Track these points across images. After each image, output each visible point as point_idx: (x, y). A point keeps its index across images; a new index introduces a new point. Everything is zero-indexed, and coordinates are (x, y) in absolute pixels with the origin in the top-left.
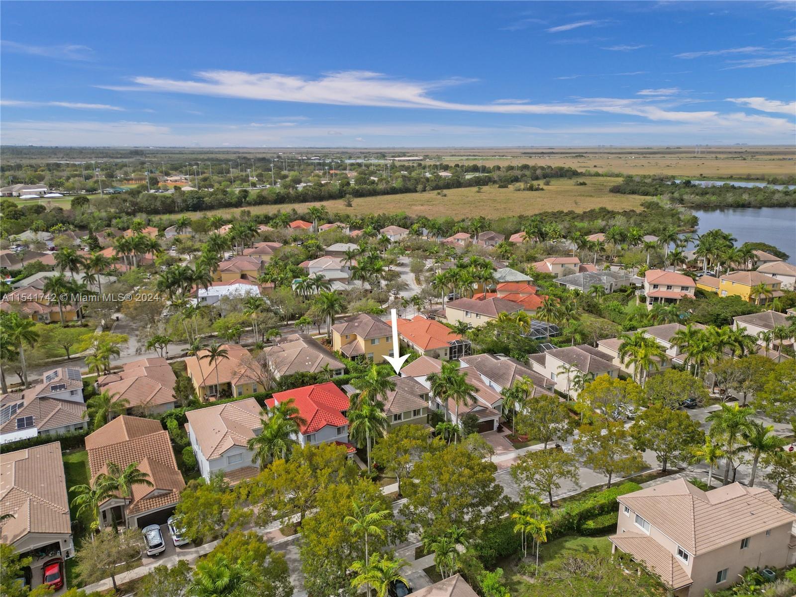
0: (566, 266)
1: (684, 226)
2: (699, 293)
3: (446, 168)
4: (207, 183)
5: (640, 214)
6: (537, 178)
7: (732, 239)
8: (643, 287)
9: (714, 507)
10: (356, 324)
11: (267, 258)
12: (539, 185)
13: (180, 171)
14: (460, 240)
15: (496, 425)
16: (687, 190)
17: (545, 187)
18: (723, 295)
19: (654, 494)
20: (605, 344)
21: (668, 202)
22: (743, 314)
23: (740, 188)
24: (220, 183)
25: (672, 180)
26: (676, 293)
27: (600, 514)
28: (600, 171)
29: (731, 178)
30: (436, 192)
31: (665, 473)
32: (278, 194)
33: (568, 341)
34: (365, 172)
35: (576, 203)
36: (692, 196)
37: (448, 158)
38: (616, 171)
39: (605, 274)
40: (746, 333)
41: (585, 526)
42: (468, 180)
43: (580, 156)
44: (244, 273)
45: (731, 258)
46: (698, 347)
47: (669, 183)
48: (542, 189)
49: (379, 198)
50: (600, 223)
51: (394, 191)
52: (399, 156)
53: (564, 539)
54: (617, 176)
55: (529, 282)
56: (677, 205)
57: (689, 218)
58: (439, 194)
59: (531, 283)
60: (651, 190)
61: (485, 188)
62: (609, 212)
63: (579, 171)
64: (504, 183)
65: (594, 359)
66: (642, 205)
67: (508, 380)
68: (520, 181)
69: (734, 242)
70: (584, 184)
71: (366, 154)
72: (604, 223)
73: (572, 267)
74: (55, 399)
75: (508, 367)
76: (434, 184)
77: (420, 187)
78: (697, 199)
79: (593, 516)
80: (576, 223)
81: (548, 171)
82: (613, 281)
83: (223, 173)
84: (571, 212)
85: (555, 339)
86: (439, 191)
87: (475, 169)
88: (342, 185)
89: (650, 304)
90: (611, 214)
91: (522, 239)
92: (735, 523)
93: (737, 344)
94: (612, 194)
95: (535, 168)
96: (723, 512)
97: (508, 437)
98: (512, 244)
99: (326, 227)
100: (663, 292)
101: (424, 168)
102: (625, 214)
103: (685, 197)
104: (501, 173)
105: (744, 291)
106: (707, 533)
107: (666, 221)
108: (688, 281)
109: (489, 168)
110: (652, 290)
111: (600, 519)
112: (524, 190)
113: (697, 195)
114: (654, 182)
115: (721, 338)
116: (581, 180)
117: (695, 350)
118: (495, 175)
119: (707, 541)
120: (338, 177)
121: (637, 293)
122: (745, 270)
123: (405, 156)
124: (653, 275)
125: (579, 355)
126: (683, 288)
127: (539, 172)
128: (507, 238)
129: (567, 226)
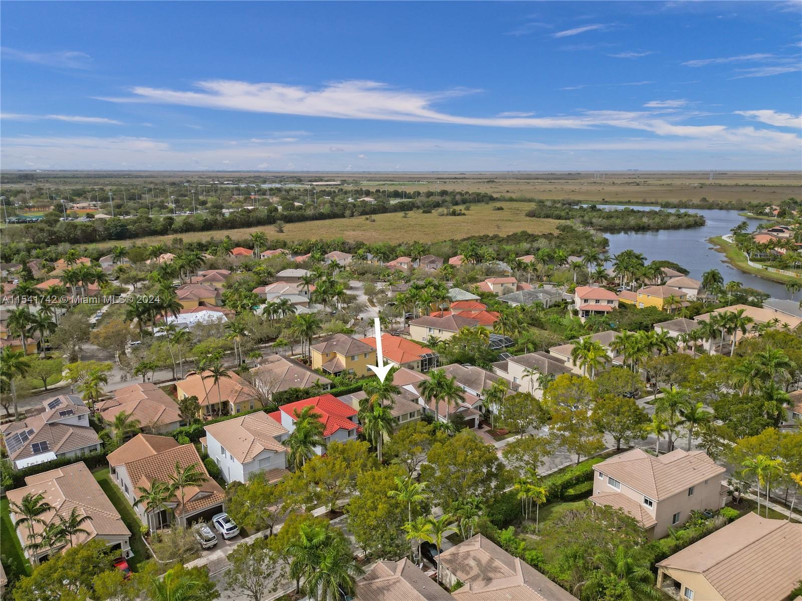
0: (505, 285)
1: (597, 247)
2: (622, 305)
3: (368, 193)
4: (123, 209)
5: (558, 237)
6: (456, 204)
7: (643, 258)
8: (573, 302)
9: (667, 466)
10: (335, 343)
11: (219, 285)
12: (461, 210)
13: (85, 197)
14: (403, 264)
15: (477, 422)
16: (595, 214)
17: (466, 212)
18: (640, 306)
19: (620, 460)
20: (555, 350)
21: (581, 225)
22: (660, 321)
23: (639, 212)
24: (136, 209)
25: (580, 205)
26: (604, 306)
27: (577, 484)
28: (514, 196)
29: (629, 203)
30: (364, 217)
31: (619, 451)
32: (205, 221)
33: (521, 351)
34: (288, 198)
35: (498, 227)
36: (600, 219)
37: (365, 183)
38: (529, 196)
39: (541, 292)
40: (669, 335)
41: (567, 494)
42: (393, 205)
43: (491, 181)
44: (202, 300)
45: (645, 275)
46: (633, 349)
47: (577, 207)
48: (464, 214)
49: (308, 223)
50: (525, 246)
51: (322, 217)
52: (316, 181)
53: (552, 505)
54: (530, 201)
55: (477, 300)
56: (588, 228)
57: (600, 240)
58: (367, 219)
59: (479, 301)
60: (563, 214)
61: (411, 214)
62: (530, 235)
63: (495, 196)
64: (428, 208)
65: (552, 363)
66: (557, 228)
67: (481, 385)
68: (442, 206)
69: (644, 261)
70: (501, 209)
71: (282, 179)
72: (528, 246)
73: (510, 286)
74: (64, 424)
75: (479, 374)
76: (361, 209)
77: (348, 212)
78: (605, 222)
79: (571, 485)
80: (504, 246)
81: (467, 197)
82: (548, 298)
83: (135, 199)
84: (495, 237)
85: (511, 349)
86: (368, 216)
87: (396, 194)
88: (270, 211)
89: (583, 316)
90: (533, 238)
91: (461, 262)
92: (683, 477)
93: (662, 345)
94: (528, 218)
95: (453, 194)
96: (673, 469)
97: (488, 432)
98: (452, 267)
99: (268, 254)
100: (592, 306)
101: (346, 193)
102: (544, 236)
103: (594, 220)
104: (423, 199)
105: (658, 302)
106: (665, 484)
107: (582, 243)
108: (611, 295)
109: (410, 193)
110: (584, 304)
111: (578, 487)
112: (447, 215)
113: (604, 218)
114: (565, 207)
115: (650, 341)
116: (498, 204)
117: (632, 351)
118: (418, 201)
119: (665, 490)
120: (261, 202)
121: (570, 307)
122: (655, 285)
123: (321, 180)
124: (581, 291)
125: (537, 360)
126: (609, 302)
127: (458, 197)
128: (446, 260)
129: (496, 249)
